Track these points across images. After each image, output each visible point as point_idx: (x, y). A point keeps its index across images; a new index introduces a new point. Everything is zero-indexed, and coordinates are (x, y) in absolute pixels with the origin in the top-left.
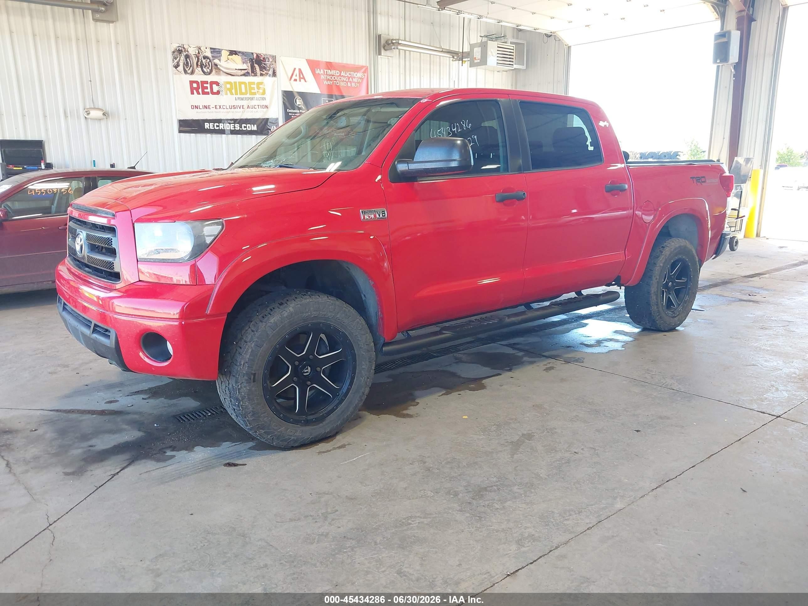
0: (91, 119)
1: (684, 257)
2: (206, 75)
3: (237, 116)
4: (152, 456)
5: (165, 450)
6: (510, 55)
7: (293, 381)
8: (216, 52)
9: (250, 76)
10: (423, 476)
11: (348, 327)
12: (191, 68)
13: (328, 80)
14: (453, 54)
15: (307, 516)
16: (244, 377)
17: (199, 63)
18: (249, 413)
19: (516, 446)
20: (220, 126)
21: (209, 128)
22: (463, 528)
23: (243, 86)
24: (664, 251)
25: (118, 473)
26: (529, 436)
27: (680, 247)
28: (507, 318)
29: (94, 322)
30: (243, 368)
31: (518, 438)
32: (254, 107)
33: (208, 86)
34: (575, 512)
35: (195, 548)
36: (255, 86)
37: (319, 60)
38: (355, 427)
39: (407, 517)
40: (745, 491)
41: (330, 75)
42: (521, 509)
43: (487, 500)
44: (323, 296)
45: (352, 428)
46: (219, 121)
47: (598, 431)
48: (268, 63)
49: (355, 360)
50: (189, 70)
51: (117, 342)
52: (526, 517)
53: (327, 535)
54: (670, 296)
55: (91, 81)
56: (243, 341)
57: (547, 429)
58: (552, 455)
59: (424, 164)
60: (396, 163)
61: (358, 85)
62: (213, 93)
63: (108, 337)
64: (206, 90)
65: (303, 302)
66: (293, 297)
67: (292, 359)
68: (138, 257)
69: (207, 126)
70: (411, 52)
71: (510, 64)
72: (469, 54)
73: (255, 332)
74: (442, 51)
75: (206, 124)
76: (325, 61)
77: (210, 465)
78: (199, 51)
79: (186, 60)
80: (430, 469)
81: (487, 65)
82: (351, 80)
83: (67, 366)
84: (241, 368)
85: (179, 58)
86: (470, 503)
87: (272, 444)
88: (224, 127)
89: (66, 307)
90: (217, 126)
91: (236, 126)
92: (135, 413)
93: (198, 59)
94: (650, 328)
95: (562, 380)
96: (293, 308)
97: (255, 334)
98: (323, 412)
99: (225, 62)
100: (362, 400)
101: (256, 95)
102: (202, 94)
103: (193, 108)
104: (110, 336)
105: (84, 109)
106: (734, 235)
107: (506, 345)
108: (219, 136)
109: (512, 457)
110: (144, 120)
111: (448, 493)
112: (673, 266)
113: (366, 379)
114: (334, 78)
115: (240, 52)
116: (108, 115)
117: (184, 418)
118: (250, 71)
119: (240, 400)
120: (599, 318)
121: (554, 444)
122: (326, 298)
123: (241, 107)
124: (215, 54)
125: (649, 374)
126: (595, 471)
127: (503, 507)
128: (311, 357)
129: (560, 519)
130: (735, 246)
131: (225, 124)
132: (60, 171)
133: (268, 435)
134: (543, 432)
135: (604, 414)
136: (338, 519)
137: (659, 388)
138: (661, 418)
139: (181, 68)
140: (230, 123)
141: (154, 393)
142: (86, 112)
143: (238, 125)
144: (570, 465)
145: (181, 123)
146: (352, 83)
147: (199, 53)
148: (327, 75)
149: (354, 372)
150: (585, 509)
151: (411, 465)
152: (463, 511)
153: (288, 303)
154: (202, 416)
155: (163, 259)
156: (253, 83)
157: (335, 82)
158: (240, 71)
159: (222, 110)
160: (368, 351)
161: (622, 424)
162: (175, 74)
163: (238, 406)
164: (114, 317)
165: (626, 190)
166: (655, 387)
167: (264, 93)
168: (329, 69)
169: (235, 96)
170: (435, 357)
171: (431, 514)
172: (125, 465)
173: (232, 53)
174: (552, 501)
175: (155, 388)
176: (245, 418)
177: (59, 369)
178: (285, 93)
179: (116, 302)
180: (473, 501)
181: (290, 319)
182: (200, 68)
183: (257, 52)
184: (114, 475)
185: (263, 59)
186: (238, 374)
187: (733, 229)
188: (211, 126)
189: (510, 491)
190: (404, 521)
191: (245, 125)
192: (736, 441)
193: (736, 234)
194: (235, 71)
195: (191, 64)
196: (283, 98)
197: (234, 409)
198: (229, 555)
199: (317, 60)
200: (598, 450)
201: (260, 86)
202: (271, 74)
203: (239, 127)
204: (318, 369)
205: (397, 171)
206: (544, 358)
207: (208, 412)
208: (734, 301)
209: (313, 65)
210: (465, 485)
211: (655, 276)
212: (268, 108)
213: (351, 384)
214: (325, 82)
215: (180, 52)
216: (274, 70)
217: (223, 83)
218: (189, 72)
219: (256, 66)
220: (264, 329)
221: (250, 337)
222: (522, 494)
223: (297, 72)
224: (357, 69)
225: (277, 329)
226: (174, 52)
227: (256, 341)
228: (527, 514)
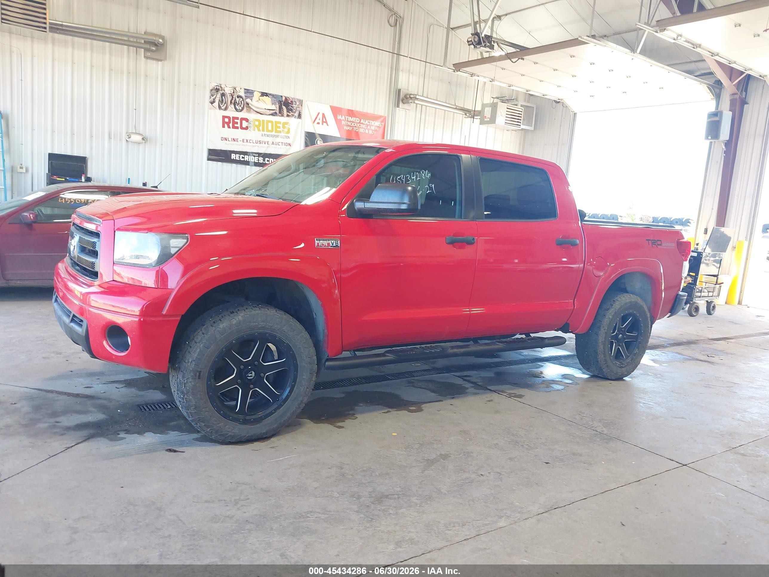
0: (131, 142)
1: (635, 312)
2: (237, 111)
3: (262, 151)
4: (107, 436)
5: (119, 433)
6: (518, 116)
7: (237, 383)
8: (249, 92)
9: (277, 116)
10: (336, 479)
11: (293, 340)
12: (225, 105)
13: (349, 126)
14: (466, 111)
15: (222, 500)
16: (190, 373)
17: (233, 101)
18: (192, 406)
19: (430, 463)
20: (245, 158)
21: (235, 159)
22: (353, 526)
23: (270, 124)
24: (614, 305)
25: (72, 446)
26: (445, 457)
27: (631, 302)
28: (450, 348)
29: (73, 313)
30: (190, 365)
31: (435, 457)
32: (278, 144)
33: (239, 121)
34: (459, 524)
35: (114, 515)
36: (281, 125)
37: (342, 107)
38: (292, 432)
39: (308, 512)
40: (623, 525)
41: (350, 122)
42: (412, 516)
43: (384, 506)
44: (271, 310)
45: (290, 433)
46: (245, 153)
47: (511, 459)
48: (295, 106)
49: (296, 370)
50: (223, 106)
51: (87, 331)
52: (413, 523)
53: (231, 517)
54: (620, 348)
55: (136, 109)
56: (194, 341)
57: (464, 452)
58: (460, 475)
59: (377, 204)
60: (355, 201)
61: (375, 133)
62: (242, 128)
63: (81, 326)
64: (236, 125)
65: (252, 313)
66: (245, 307)
67: (238, 363)
68: (114, 260)
69: (233, 156)
70: (428, 107)
71: (517, 125)
72: (480, 112)
73: (205, 335)
74: (456, 108)
75: (232, 155)
76: (348, 108)
77: (154, 449)
78: (234, 91)
79: (222, 98)
80: (345, 475)
81: (495, 123)
82: (369, 127)
83: (60, 354)
84: (189, 365)
85: (215, 96)
86: (368, 506)
87: (211, 436)
88: (248, 159)
89: (57, 299)
90: (243, 158)
91: (260, 159)
92: (105, 399)
93: (233, 97)
94: (597, 375)
95: (497, 412)
96: (242, 317)
97: (205, 336)
98: (260, 414)
99: (256, 102)
100: (300, 408)
101: (281, 133)
102: (233, 128)
103: (222, 139)
104: (82, 325)
105: (127, 133)
106: (711, 299)
107: (459, 377)
108: (243, 166)
109: (423, 472)
110: (178, 147)
111: (353, 496)
112: (624, 319)
113: (305, 389)
114: (354, 124)
115: (270, 94)
116: (147, 140)
117: (146, 408)
118: (278, 112)
119: (184, 393)
120: (555, 362)
121: (465, 465)
122: (274, 311)
123: (267, 142)
124: (248, 95)
125: (580, 416)
126: (493, 492)
127: (396, 513)
128: (256, 363)
129: (443, 529)
130: (712, 310)
131: (250, 157)
132: (96, 184)
133: (208, 428)
134: (459, 455)
135: (522, 445)
136: (246, 506)
137: (584, 429)
138: (574, 454)
139: (216, 104)
140: (254, 156)
141: (128, 383)
142: (128, 135)
143: (262, 158)
144: (472, 485)
145: (210, 152)
146: (370, 131)
147: (234, 92)
148: (348, 121)
149: (295, 381)
150: (470, 523)
151: (329, 469)
152: (360, 512)
153: (238, 312)
154: (162, 408)
155: (134, 264)
156: (280, 123)
157: (354, 128)
158: (269, 111)
159: (248, 144)
160: (310, 363)
161: (535, 456)
162: (211, 109)
163: (183, 399)
164: (89, 310)
165: (577, 245)
166: (580, 427)
167: (288, 132)
168: (350, 116)
169: (261, 132)
170: (389, 379)
171: (330, 511)
172: (80, 441)
173: (264, 94)
174: (443, 513)
175: (130, 380)
176: (188, 410)
177: (53, 355)
178: (308, 134)
179: (92, 297)
180: (372, 505)
181: (238, 326)
182: (233, 106)
183: (286, 96)
184: (69, 448)
185: (291, 102)
186: (185, 370)
187: (711, 294)
188: (237, 157)
189: (409, 500)
190: (304, 514)
191: (268, 159)
192: (635, 482)
193: (713, 299)
194: (264, 111)
195: (225, 101)
196: (306, 138)
197: (180, 401)
198: (141, 524)
199: (340, 106)
200: (503, 475)
201: (286, 126)
202: (297, 116)
203: (262, 161)
204: (262, 375)
205: (355, 208)
206: (489, 391)
207: (168, 405)
208: (691, 360)
209: (336, 111)
210: (370, 491)
211: (603, 327)
212: (290, 146)
213: (291, 392)
214: (345, 128)
215: (217, 90)
216: (300, 113)
217: (252, 120)
218: (223, 108)
219: (284, 107)
220: (213, 333)
221: (200, 338)
222: (418, 504)
223: (320, 116)
224: (375, 118)
225: (225, 334)
226: (212, 90)
227: (205, 342)
228: (415, 521)
